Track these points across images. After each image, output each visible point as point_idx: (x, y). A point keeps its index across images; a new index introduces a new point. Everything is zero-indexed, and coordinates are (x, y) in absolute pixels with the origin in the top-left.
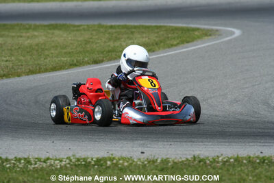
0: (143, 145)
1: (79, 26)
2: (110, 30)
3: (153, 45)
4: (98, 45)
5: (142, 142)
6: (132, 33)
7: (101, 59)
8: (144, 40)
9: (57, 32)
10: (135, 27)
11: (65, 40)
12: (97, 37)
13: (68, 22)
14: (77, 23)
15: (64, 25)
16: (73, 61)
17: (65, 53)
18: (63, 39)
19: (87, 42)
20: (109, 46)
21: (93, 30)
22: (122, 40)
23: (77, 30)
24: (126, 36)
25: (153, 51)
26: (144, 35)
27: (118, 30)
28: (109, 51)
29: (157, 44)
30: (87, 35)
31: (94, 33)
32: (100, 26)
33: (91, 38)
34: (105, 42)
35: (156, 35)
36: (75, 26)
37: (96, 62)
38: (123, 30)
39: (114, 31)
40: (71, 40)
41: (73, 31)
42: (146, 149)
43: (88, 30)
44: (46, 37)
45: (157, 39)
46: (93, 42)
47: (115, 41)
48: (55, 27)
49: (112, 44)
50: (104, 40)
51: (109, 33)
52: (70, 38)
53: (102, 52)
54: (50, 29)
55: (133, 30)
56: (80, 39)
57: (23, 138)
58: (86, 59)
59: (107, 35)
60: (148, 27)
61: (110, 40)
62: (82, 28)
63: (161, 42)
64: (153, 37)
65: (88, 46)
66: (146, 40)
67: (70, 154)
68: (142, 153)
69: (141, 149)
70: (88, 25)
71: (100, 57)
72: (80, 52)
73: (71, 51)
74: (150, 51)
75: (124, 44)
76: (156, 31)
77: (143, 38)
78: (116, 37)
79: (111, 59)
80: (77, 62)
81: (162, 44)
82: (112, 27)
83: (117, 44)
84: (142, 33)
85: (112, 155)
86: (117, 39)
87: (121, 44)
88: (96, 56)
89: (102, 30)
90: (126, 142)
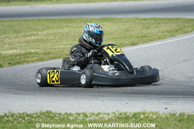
0: (166, 103)
1: (121, 19)
2: (143, 22)
3: (174, 32)
4: (134, 32)
5: (166, 101)
6: (159, 23)
7: (137, 42)
8: (167, 28)
9: (106, 23)
10: (161, 19)
11: (111, 29)
12: (134, 27)
13: (114, 16)
14: (120, 17)
15: (111, 18)
17: (112, 38)
18: (110, 28)
19: (127, 30)
21: (132, 22)
22: (152, 28)
23: (120, 22)
24: (154, 26)
25: (174, 36)
26: (168, 25)
28: (143, 37)
29: (176, 31)
30: (127, 26)
31: (132, 24)
32: (137, 19)
34: (140, 30)
35: (176, 24)
36: (118, 19)
37: (133, 44)
38: (152, 22)
39: (146, 22)
40: (116, 29)
41: (117, 22)
43: (128, 22)
45: (177, 28)
46: (131, 30)
49: (144, 31)
50: (139, 28)
51: (142, 24)
52: (115, 28)
53: (138, 37)
54: (101, 22)
55: (160, 21)
56: (122, 28)
57: (82, 98)
58: (127, 42)
59: (141, 25)
60: (170, 19)
61: (143, 28)
62: (123, 20)
63: (180, 29)
64: (174, 26)
65: (128, 33)
66: (169, 28)
67: (115, 110)
68: (166, 108)
69: (165, 106)
70: (127, 19)
71: (136, 40)
72: (122, 37)
73: (115, 36)
74: (171, 36)
75: (153, 31)
76: (176, 22)
77: (167, 27)
78: (147, 26)
79: (144, 42)
80: (120, 44)
81: (180, 31)
82: (144, 19)
83: (148, 31)
84: (166, 23)
85: (145, 110)
86: (148, 28)
87: (151, 31)
88: (133, 40)
89: (138, 21)
90: (154, 101)
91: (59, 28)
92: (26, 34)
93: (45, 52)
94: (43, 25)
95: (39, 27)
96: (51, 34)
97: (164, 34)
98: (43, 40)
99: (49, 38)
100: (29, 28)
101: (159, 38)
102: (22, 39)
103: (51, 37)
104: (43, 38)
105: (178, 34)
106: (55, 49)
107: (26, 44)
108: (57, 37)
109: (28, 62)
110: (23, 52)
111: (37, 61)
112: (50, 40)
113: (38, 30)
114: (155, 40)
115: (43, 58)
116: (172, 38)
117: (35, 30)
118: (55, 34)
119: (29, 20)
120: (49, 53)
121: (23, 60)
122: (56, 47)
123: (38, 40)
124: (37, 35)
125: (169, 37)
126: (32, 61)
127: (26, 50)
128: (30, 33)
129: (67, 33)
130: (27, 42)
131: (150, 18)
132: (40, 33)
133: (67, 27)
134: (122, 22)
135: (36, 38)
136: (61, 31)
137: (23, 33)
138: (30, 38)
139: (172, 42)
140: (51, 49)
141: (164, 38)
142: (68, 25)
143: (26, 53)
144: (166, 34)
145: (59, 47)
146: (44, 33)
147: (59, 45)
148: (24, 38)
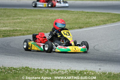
0: (100, 66)
2: (87, 14)
4: (81, 20)
5: (100, 64)
6: (97, 15)
7: (83, 26)
9: (64, 14)
10: (98, 13)
11: (67, 17)
12: (81, 17)
14: (73, 10)
15: (67, 11)
16: (70, 27)
19: (77, 19)
20: (86, 21)
21: (79, 14)
22: (92, 18)
23: (73, 13)
24: (94, 17)
25: (106, 24)
26: (102, 17)
27: (90, 14)
28: (86, 23)
29: (107, 21)
30: (77, 16)
31: (80, 15)
32: (83, 12)
33: (79, 17)
35: (107, 17)
36: (72, 12)
37: (80, 28)
38: (93, 14)
40: (70, 18)
41: (71, 14)
42: (101, 67)
43: (77, 13)
44: (59, 16)
45: (107, 19)
46: (79, 19)
47: (89, 19)
48: (63, 12)
49: (87, 20)
50: (84, 18)
51: (86, 15)
52: (69, 17)
53: (83, 24)
54: (61, 12)
55: (97, 14)
56: (73, 17)
57: (48, 60)
58: (76, 26)
59: (86, 16)
60: (104, 13)
61: (87, 18)
62: (75, 12)
63: (109, 20)
64: (106, 18)
65: (77, 21)
66: (102, 19)
67: (68, 68)
68: (100, 69)
69: (99, 68)
70: (77, 12)
71: (82, 25)
72: (74, 23)
73: (69, 22)
74: (104, 24)
75: (93, 20)
76: (107, 15)
77: (101, 18)
78: (89, 17)
79: (87, 27)
80: (72, 27)
81: (110, 21)
82: (88, 12)
83: (90, 20)
84: (101, 15)
85: (87, 69)
86: (90, 18)
87: (91, 20)
88: (80, 25)
89: (83, 14)
90: (92, 64)
91: (34, 15)
92: (14, 18)
93: (25, 30)
94: (25, 13)
95: (22, 14)
96: (29, 19)
97: (100, 22)
98: (24, 22)
99: (28, 21)
100: (16, 14)
101: (97, 25)
102: (11, 21)
103: (30, 21)
104: (24, 21)
105: (108, 23)
106: (31, 28)
107: (14, 24)
108: (33, 21)
109: (14, 35)
110: (12, 29)
111: (20, 35)
112: (29, 22)
113: (22, 16)
114: (94, 26)
115: (24, 33)
116: (104, 25)
117: (19, 16)
118: (32, 19)
119: (16, 9)
120: (28, 31)
121: (11, 34)
122: (33, 27)
123: (21, 22)
124: (21, 19)
125: (103, 24)
126: (17, 35)
127: (14, 28)
128: (16, 18)
129: (39, 18)
130: (15, 23)
131: (91, 12)
132: (23, 18)
133: (40, 15)
134: (74, 13)
135: (20, 20)
136: (36, 17)
137: (12, 17)
138: (16, 21)
139: (104, 27)
140: (29, 28)
141: (99, 25)
142: (40, 13)
143: (13, 30)
144: (101, 22)
145: (34, 27)
146: (25, 18)
147: (35, 26)
148: (12, 20)
